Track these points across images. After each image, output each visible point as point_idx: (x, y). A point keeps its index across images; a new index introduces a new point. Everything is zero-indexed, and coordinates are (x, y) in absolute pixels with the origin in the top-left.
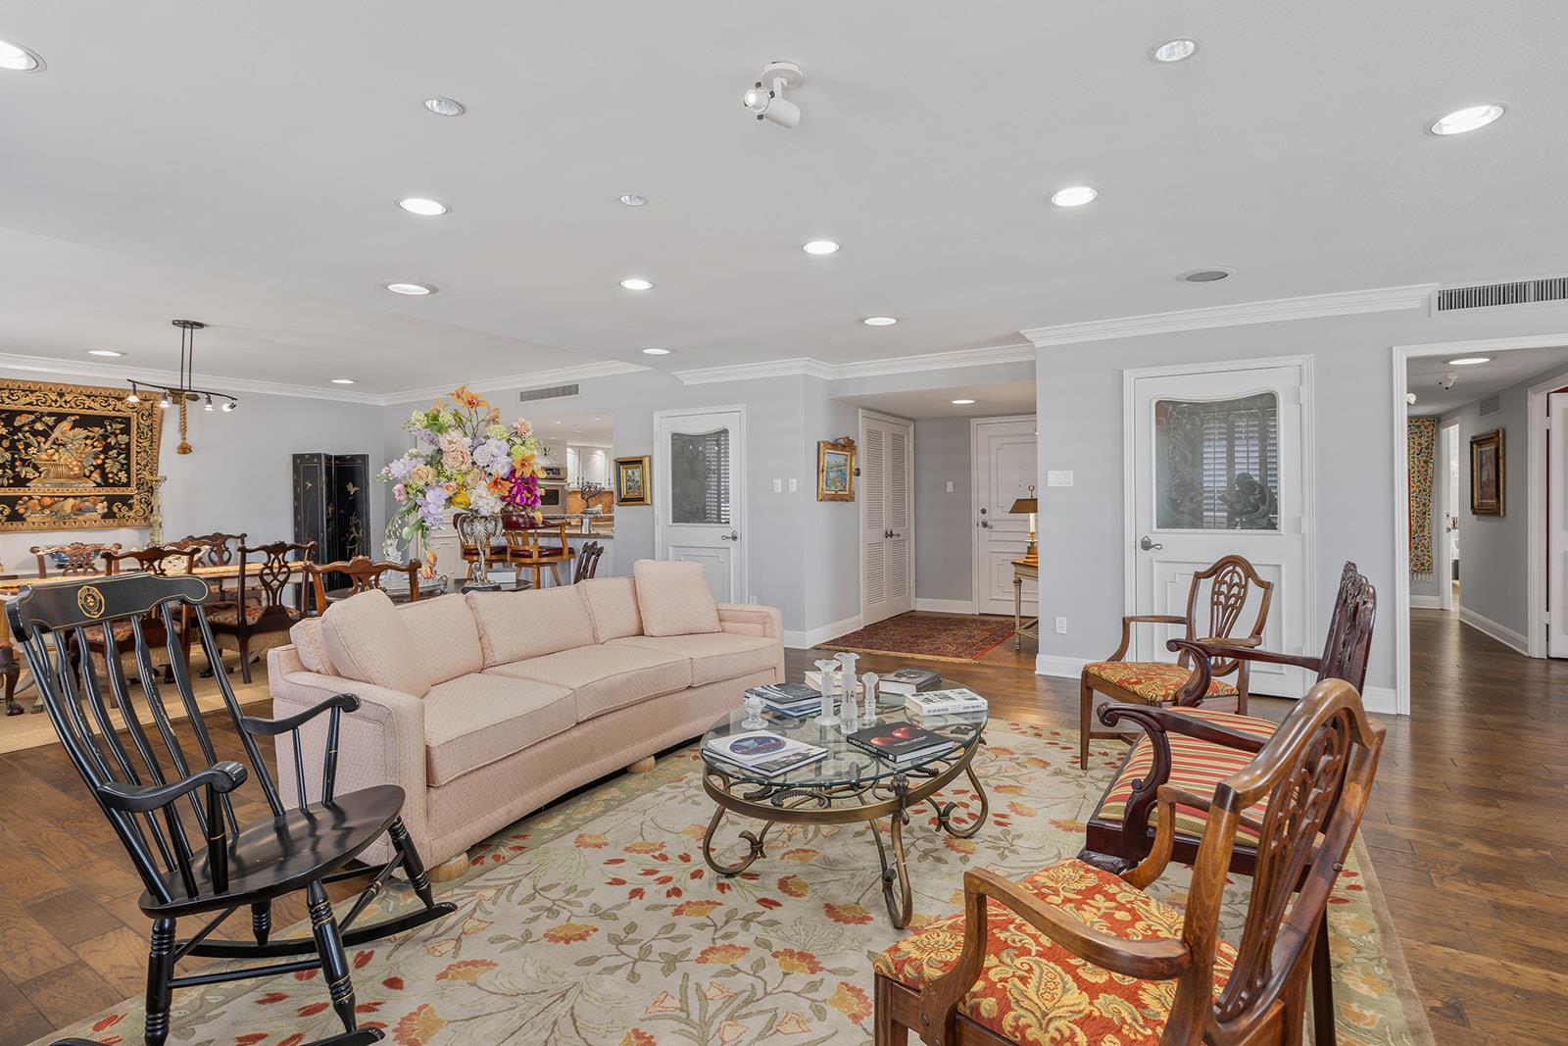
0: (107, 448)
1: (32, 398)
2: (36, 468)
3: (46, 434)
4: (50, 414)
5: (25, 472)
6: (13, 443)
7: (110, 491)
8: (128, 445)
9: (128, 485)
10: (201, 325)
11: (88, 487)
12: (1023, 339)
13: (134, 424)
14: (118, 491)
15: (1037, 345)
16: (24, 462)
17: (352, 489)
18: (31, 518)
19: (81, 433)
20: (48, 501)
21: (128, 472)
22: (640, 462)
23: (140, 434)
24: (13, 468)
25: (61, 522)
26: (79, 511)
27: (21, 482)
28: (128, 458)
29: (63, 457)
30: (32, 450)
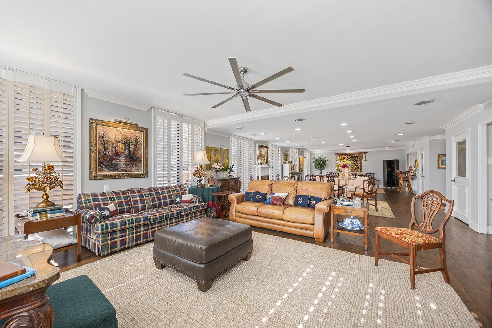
1: (347, 155)
9: (358, 166)
23: (359, 158)
28: (358, 162)
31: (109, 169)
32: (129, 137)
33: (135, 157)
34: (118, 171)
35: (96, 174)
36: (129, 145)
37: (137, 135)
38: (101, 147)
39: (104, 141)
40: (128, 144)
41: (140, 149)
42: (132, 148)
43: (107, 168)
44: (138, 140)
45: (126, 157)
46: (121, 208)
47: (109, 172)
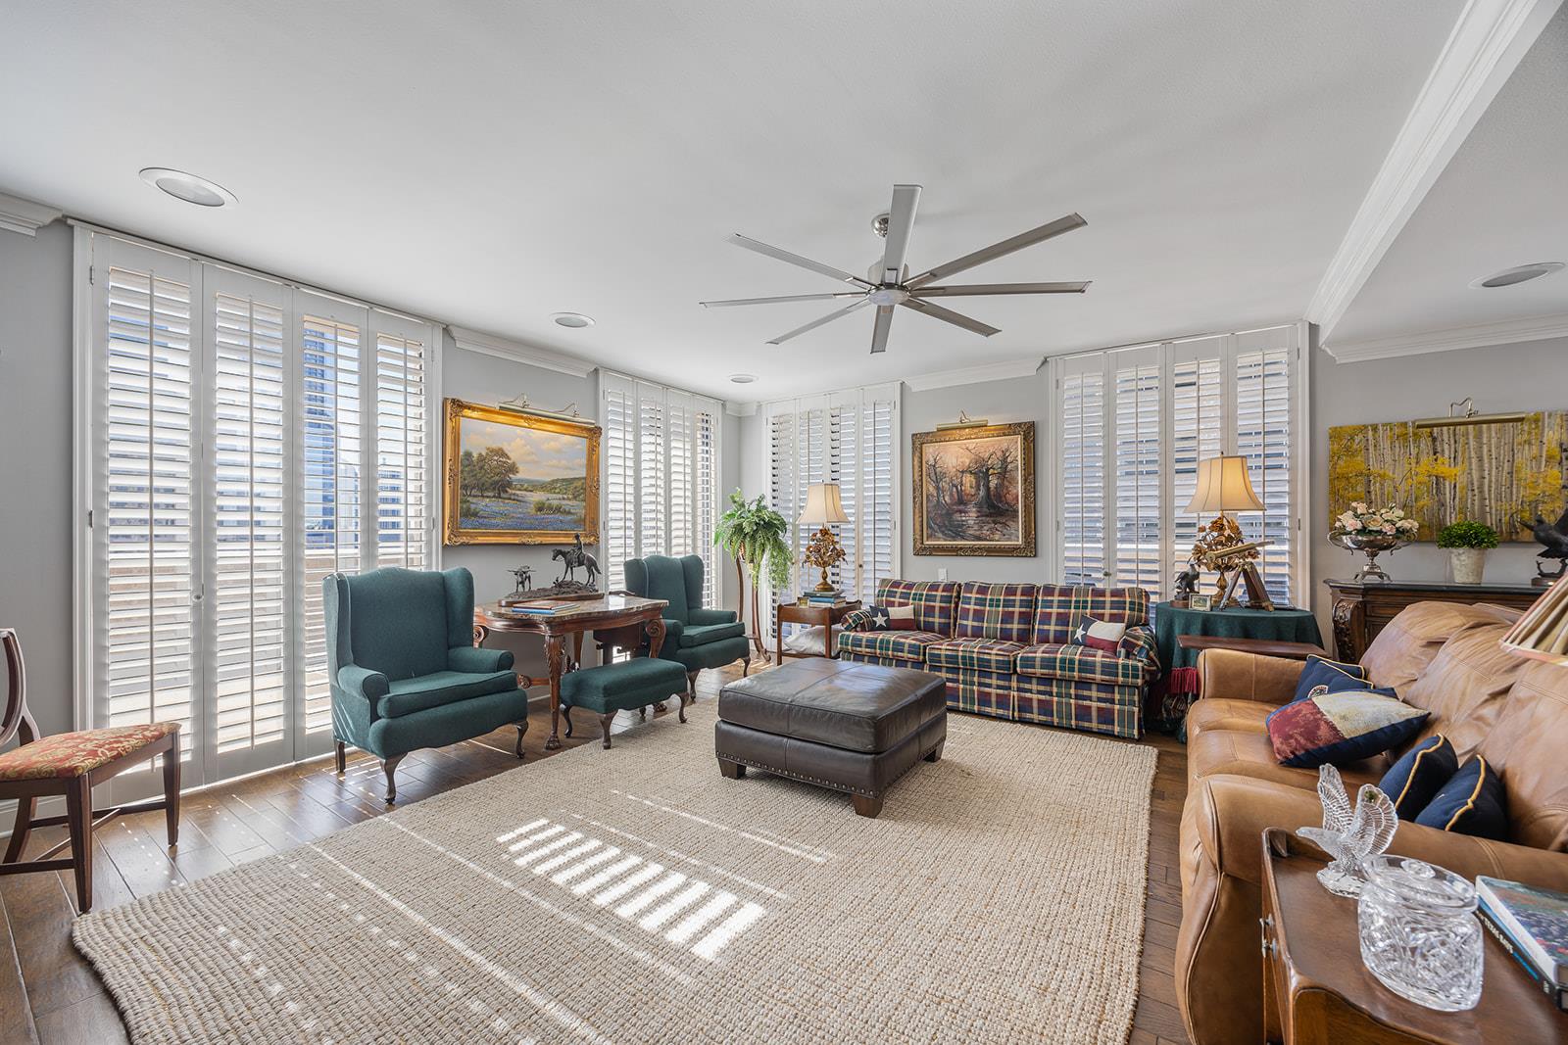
31: (945, 535)
32: (987, 455)
33: (1001, 502)
34: (963, 538)
35: (922, 543)
36: (986, 474)
37: (1004, 446)
38: (931, 489)
39: (936, 474)
40: (983, 472)
41: (1013, 481)
42: (993, 482)
43: (943, 532)
44: (1009, 460)
45: (979, 505)
46: (927, 619)
47: (945, 540)
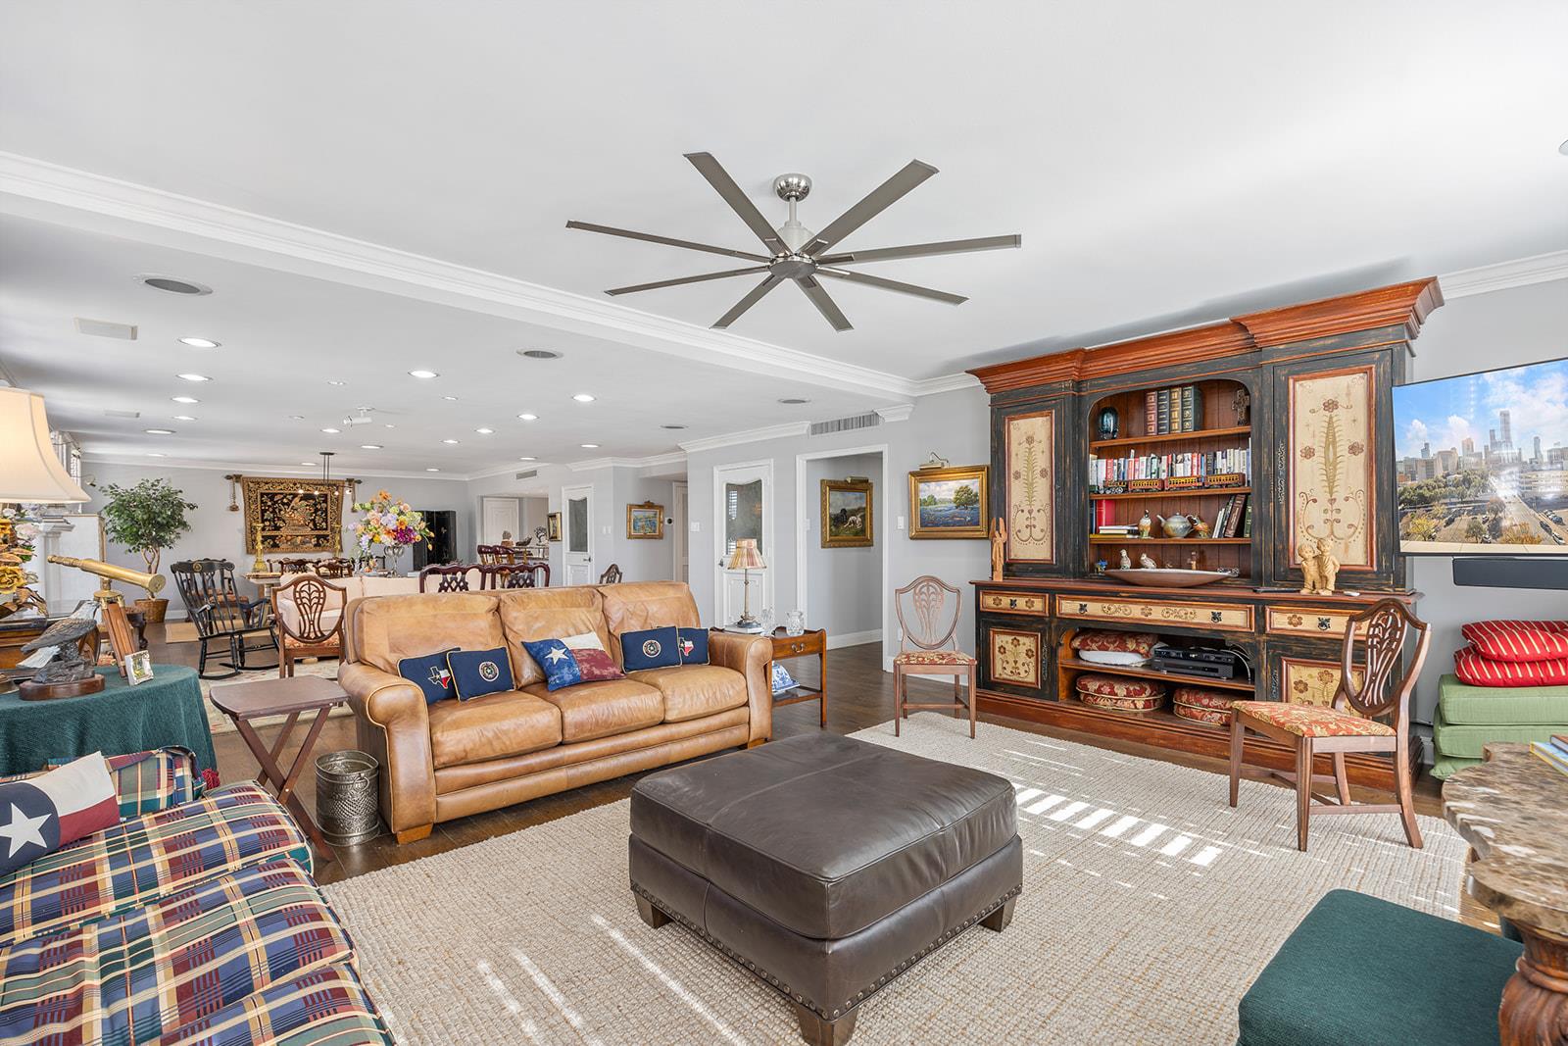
0: (316, 510)
1: (282, 487)
2: (284, 521)
3: (288, 504)
4: (290, 494)
5: (280, 523)
6: (274, 509)
7: (316, 533)
8: (326, 509)
9: (326, 529)
10: (332, 454)
11: (308, 531)
12: (680, 449)
13: (329, 497)
14: (322, 533)
15: (688, 451)
16: (279, 519)
17: (444, 531)
18: (282, 546)
19: (304, 503)
20: (289, 538)
21: (327, 523)
22: (555, 516)
23: (332, 502)
24: (274, 521)
25: (295, 548)
26: (303, 543)
27: (277, 528)
28: (326, 515)
29: (296, 516)
30: (282, 512)
